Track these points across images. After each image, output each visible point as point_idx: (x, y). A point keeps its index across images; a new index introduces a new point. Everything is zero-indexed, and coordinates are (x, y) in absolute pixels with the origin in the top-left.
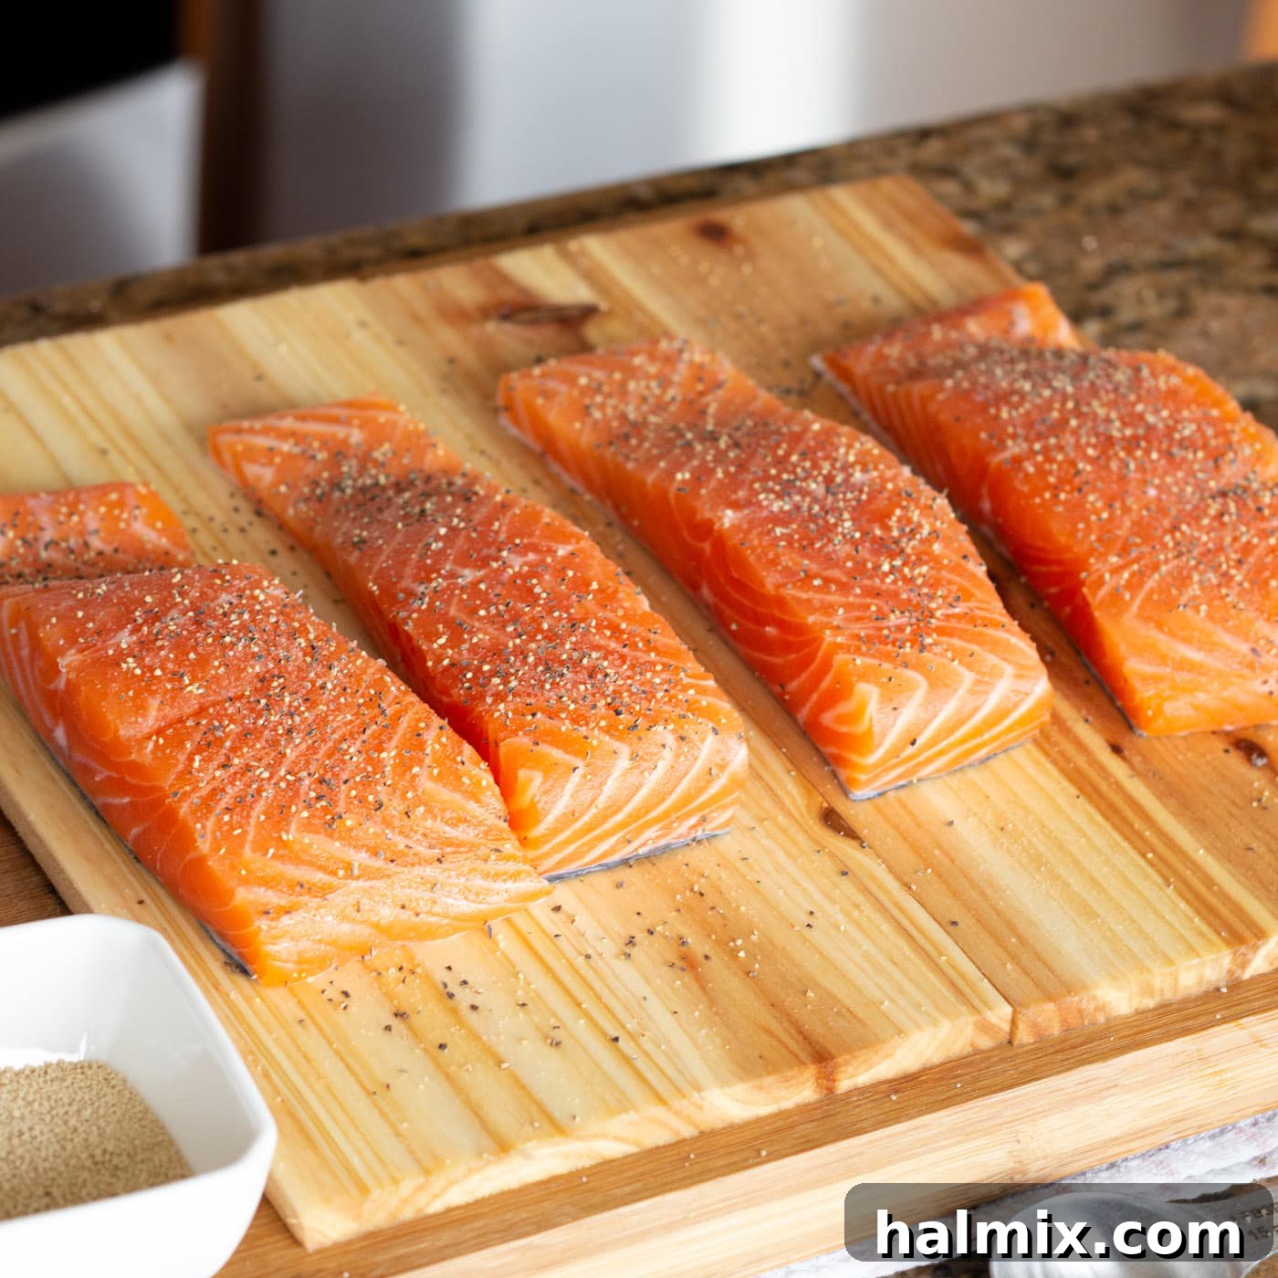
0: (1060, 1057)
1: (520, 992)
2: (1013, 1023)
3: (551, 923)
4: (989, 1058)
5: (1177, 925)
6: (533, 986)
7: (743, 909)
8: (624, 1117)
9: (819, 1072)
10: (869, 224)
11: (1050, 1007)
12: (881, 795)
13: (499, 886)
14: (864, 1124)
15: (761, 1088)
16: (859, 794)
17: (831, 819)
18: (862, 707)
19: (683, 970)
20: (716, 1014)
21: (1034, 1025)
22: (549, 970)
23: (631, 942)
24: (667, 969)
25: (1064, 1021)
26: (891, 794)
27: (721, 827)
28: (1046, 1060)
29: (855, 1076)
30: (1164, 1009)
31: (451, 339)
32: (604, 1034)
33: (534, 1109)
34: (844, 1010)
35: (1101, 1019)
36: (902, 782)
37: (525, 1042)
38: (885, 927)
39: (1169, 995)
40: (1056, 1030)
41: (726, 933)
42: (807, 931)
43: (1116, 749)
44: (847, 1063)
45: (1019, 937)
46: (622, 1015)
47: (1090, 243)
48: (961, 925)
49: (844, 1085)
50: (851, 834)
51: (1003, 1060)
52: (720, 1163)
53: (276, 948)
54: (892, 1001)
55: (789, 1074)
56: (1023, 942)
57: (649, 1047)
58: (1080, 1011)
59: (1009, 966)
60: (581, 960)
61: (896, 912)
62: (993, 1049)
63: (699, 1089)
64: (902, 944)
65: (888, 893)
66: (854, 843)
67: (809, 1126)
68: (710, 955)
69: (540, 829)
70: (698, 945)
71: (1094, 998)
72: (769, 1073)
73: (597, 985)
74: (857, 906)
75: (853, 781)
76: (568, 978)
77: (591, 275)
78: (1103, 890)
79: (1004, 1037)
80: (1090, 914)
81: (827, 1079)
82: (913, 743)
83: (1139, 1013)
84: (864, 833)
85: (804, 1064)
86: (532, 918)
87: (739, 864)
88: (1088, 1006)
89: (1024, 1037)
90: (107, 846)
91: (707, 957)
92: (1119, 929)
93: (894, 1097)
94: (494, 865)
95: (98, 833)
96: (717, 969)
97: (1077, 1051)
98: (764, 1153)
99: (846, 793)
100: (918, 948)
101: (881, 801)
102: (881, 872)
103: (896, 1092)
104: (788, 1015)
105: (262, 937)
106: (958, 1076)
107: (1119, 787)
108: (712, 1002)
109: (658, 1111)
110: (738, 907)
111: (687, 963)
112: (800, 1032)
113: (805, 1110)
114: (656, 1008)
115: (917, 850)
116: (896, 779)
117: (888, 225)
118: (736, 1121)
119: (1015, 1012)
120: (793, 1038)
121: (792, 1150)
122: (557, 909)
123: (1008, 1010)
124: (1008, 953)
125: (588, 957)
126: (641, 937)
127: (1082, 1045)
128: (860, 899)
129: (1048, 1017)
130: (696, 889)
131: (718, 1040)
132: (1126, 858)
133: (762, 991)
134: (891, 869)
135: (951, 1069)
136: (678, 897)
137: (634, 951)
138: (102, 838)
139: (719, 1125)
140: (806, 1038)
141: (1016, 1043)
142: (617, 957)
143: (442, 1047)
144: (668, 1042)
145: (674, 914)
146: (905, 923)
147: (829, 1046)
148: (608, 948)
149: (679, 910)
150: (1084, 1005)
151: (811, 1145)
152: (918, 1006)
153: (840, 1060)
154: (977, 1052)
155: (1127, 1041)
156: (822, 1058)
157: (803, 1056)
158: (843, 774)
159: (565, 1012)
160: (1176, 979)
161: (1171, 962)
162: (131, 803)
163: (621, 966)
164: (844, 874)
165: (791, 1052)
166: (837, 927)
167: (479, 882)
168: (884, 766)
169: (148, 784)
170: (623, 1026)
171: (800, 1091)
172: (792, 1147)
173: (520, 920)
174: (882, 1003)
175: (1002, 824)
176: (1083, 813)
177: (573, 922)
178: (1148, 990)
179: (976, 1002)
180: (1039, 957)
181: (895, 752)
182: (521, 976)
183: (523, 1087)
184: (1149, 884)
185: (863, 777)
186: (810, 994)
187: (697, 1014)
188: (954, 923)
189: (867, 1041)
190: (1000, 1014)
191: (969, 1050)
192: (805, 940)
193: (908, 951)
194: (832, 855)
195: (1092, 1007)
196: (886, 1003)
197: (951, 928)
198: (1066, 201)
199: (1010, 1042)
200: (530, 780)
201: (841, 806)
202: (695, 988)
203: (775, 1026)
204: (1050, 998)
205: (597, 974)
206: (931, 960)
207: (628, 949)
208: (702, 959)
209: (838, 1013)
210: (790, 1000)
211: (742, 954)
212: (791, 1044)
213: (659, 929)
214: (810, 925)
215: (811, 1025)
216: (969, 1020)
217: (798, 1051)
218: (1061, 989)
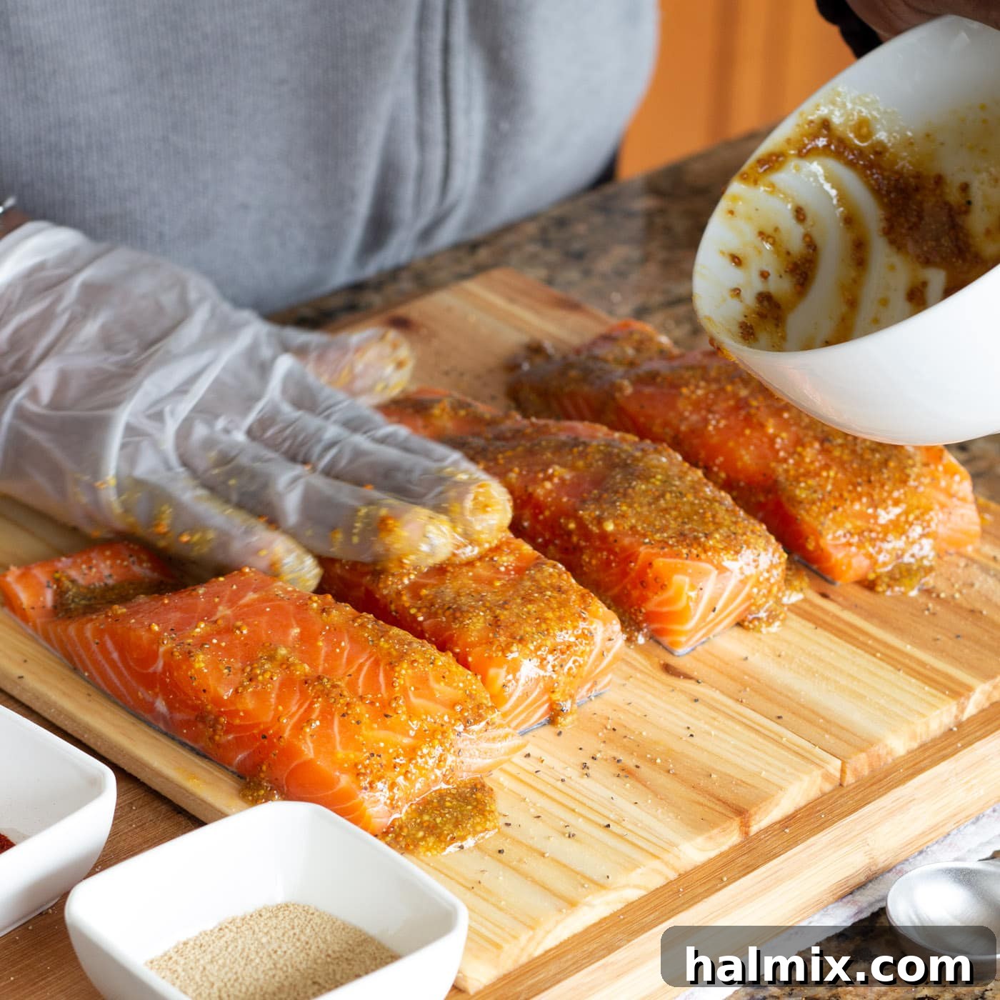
0: (875, 787)
1: (532, 810)
2: (843, 771)
3: (530, 765)
4: (832, 797)
5: (916, 693)
6: (538, 805)
7: (644, 734)
8: (639, 871)
9: (741, 822)
10: (499, 301)
11: (863, 756)
12: (693, 650)
13: (498, 745)
14: (777, 850)
15: (710, 838)
16: (680, 651)
17: (668, 669)
18: (678, 594)
19: (627, 777)
20: (661, 799)
21: (855, 770)
22: (543, 793)
23: (585, 766)
24: (616, 779)
25: (871, 765)
26: (699, 648)
27: (605, 687)
28: (869, 790)
29: (760, 822)
30: (924, 747)
32: (600, 825)
33: (579, 877)
34: (739, 782)
35: (890, 760)
36: (704, 640)
37: (552, 839)
38: (738, 728)
39: (926, 738)
40: (866, 772)
41: (643, 749)
42: (691, 739)
43: (824, 596)
44: (756, 813)
45: (823, 718)
46: (606, 813)
47: (616, 297)
48: (785, 718)
49: (754, 829)
50: (688, 677)
51: (841, 796)
52: (700, 890)
53: (376, 809)
54: (766, 771)
55: (725, 826)
56: (828, 722)
57: (629, 827)
58: (879, 756)
59: (827, 736)
60: (559, 783)
61: (741, 718)
62: (833, 790)
63: (677, 846)
64: (753, 735)
65: (729, 707)
66: (693, 682)
67: (744, 858)
68: (638, 764)
69: (510, 704)
70: (630, 762)
71: (886, 746)
72: (713, 828)
73: (578, 796)
74: (714, 719)
75: (675, 644)
76: (557, 796)
78: (859, 681)
79: (836, 782)
80: (861, 697)
81: (745, 825)
82: (714, 610)
83: (909, 752)
84: (695, 674)
85: (732, 818)
86: (516, 765)
87: (628, 707)
88: (883, 752)
89: (850, 779)
90: (216, 773)
91: (637, 767)
92: (882, 702)
93: (787, 831)
94: (492, 733)
95: (204, 765)
96: (645, 771)
97: (884, 782)
98: (725, 879)
99: (671, 653)
100: (766, 737)
101: (694, 653)
102: (717, 695)
103: (787, 828)
104: (706, 791)
106: (819, 811)
107: (838, 618)
108: (656, 794)
109: (656, 864)
110: (641, 733)
111: (626, 773)
112: (719, 800)
113: (734, 848)
114: (619, 801)
115: (732, 678)
116: (702, 637)
117: (512, 300)
118: (698, 864)
119: (843, 763)
120: (716, 804)
121: (743, 873)
122: (528, 755)
123: (838, 763)
124: (822, 728)
125: (563, 780)
126: (590, 763)
127: (886, 777)
128: (714, 714)
129: (861, 763)
130: (609, 727)
131: (671, 815)
132: (864, 659)
133: (683, 781)
134: (722, 692)
135: (814, 807)
136: (600, 734)
137: (589, 771)
138: (211, 770)
139: (689, 868)
140: (725, 803)
141: (845, 784)
142: (581, 777)
143: (500, 852)
144: (641, 822)
145: (602, 745)
146: (748, 722)
147: (741, 805)
148: (573, 773)
149: (604, 742)
150: (881, 752)
151: (750, 869)
152: (784, 771)
153: (752, 811)
154: (824, 794)
155: (910, 771)
156: (741, 813)
157: (731, 815)
158: (665, 640)
159: (569, 818)
160: (928, 727)
161: (923, 716)
162: (236, 738)
163: (585, 781)
164: (696, 700)
165: (720, 813)
166: (709, 734)
167: (484, 745)
168: (696, 629)
170: (608, 818)
171: (730, 838)
172: (740, 872)
173: (505, 766)
174: (761, 773)
175: (778, 654)
176: (823, 637)
177: (542, 761)
178: (913, 736)
179: (817, 761)
180: (843, 728)
181: (703, 618)
182: (527, 800)
183: (565, 866)
184: (887, 672)
185: (683, 639)
186: (714, 776)
187: (650, 801)
188: (779, 717)
189: (764, 798)
190: (834, 765)
191: (819, 794)
192: (693, 745)
193: (761, 740)
194: (683, 692)
195: (885, 752)
196: (764, 773)
197: (779, 721)
198: (587, 273)
199: (841, 785)
200: (497, 676)
201: (672, 661)
202: (640, 786)
203: (701, 799)
204: (861, 750)
205: (573, 789)
206: (777, 742)
207: (585, 771)
208: (635, 768)
209: (736, 784)
210: (703, 782)
211: (658, 761)
212: (717, 808)
213: (598, 755)
214: (692, 735)
215: (723, 794)
216: (817, 773)
217: (724, 811)
218: (865, 744)
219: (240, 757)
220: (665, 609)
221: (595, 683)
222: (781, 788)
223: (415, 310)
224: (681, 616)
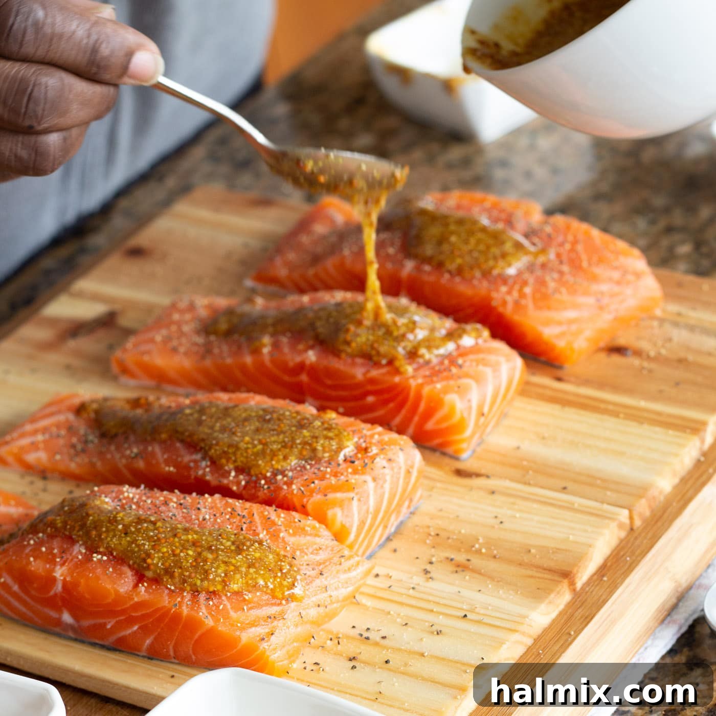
0: (659, 524)
1: (399, 620)
2: (631, 518)
3: (381, 583)
4: (629, 541)
5: (664, 438)
6: (402, 614)
7: (463, 531)
8: (505, 646)
9: (569, 582)
10: (204, 213)
11: (643, 501)
13: (353, 574)
14: (604, 597)
15: (550, 603)
16: (464, 455)
17: (459, 473)
18: (452, 409)
19: (463, 571)
20: (498, 581)
21: (640, 515)
22: (402, 604)
23: (426, 572)
24: (456, 575)
25: (650, 506)
26: (478, 449)
28: (655, 528)
29: (583, 577)
30: (684, 481)
31: (55, 358)
32: (458, 617)
33: (459, 665)
34: (555, 550)
35: (662, 498)
36: (480, 441)
37: (424, 640)
38: (535, 506)
39: (683, 473)
40: (648, 513)
41: (467, 545)
42: (501, 526)
43: (559, 379)
44: (578, 571)
45: (599, 479)
46: (460, 605)
48: (569, 487)
49: (579, 585)
50: (478, 475)
51: (636, 538)
52: (556, 648)
53: (276, 655)
54: (572, 535)
55: (558, 589)
56: (604, 481)
57: (482, 611)
58: (654, 498)
59: (609, 493)
60: (411, 591)
61: (534, 497)
62: (628, 536)
63: (527, 617)
64: (550, 509)
65: (521, 491)
66: (484, 478)
67: (580, 611)
68: (469, 558)
69: (352, 537)
70: (461, 558)
71: (657, 488)
72: (549, 594)
73: (431, 598)
74: (514, 504)
75: (458, 451)
76: (413, 602)
77: (95, 298)
78: (615, 441)
79: (628, 528)
80: (622, 454)
81: (572, 584)
82: (483, 415)
83: (675, 488)
84: (483, 471)
85: (561, 581)
86: (369, 586)
87: (441, 514)
88: (656, 493)
89: (638, 523)
90: (129, 661)
91: (468, 560)
92: (640, 453)
93: (605, 579)
94: (346, 564)
95: (120, 658)
96: (476, 562)
97: (665, 518)
98: (572, 633)
100: (560, 507)
101: (476, 455)
102: (508, 483)
103: (603, 576)
104: (531, 565)
105: (268, 653)
106: (623, 555)
107: (578, 395)
108: (492, 578)
109: (516, 637)
110: (460, 532)
111: (461, 568)
112: (545, 569)
113: (569, 605)
114: (466, 593)
115: (514, 467)
118: (546, 626)
119: (630, 511)
120: (544, 573)
121: (584, 624)
122: (377, 575)
123: (625, 513)
124: (602, 488)
125: (413, 588)
126: (429, 567)
127: (664, 513)
128: (512, 500)
129: (643, 508)
130: (433, 533)
131: (511, 592)
132: (610, 422)
133: (510, 562)
134: (512, 480)
135: (618, 554)
136: (428, 541)
137: (432, 575)
138: (125, 659)
139: (541, 632)
140: (550, 570)
141: (635, 527)
142: (427, 581)
143: (387, 662)
144: (490, 605)
145: (433, 550)
146: (542, 499)
147: (564, 568)
148: (419, 580)
149: (434, 547)
150: (654, 494)
151: (588, 620)
152: (586, 531)
153: (575, 571)
154: (622, 540)
155: (682, 502)
156: (567, 575)
157: (560, 579)
158: (450, 450)
159: (431, 618)
160: (682, 463)
161: (677, 455)
162: (139, 628)
163: (431, 584)
164: (493, 493)
165: (549, 580)
166: (515, 517)
167: (343, 577)
168: (473, 434)
169: (151, 610)
170: (462, 609)
171: (562, 598)
172: (581, 624)
173: (363, 589)
174: (569, 538)
175: (542, 437)
176: (571, 414)
177: (391, 577)
178: (674, 474)
179: (609, 515)
180: (618, 483)
181: (476, 424)
182: (392, 612)
183: (443, 659)
184: (633, 428)
185: (464, 445)
186: (533, 551)
187: (490, 586)
188: (565, 488)
189: (580, 558)
191: (618, 541)
192: (506, 530)
193: (557, 511)
194: (480, 488)
196: (571, 537)
197: (565, 491)
199: (632, 529)
200: (335, 515)
201: (460, 465)
202: (477, 576)
203: (529, 572)
204: (641, 497)
205: (424, 593)
206: (570, 508)
207: (428, 576)
208: (467, 562)
209: (553, 552)
210: (526, 558)
211: (484, 550)
212: (546, 576)
213: (434, 560)
214: (501, 522)
215: (547, 563)
216: (613, 525)
217: (553, 578)
218: (641, 491)
219: (148, 642)
220: (444, 425)
221: (411, 500)
222: (590, 546)
223: (143, 239)
224: (459, 427)
